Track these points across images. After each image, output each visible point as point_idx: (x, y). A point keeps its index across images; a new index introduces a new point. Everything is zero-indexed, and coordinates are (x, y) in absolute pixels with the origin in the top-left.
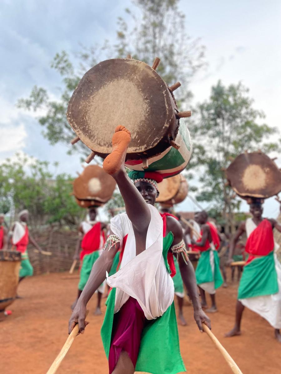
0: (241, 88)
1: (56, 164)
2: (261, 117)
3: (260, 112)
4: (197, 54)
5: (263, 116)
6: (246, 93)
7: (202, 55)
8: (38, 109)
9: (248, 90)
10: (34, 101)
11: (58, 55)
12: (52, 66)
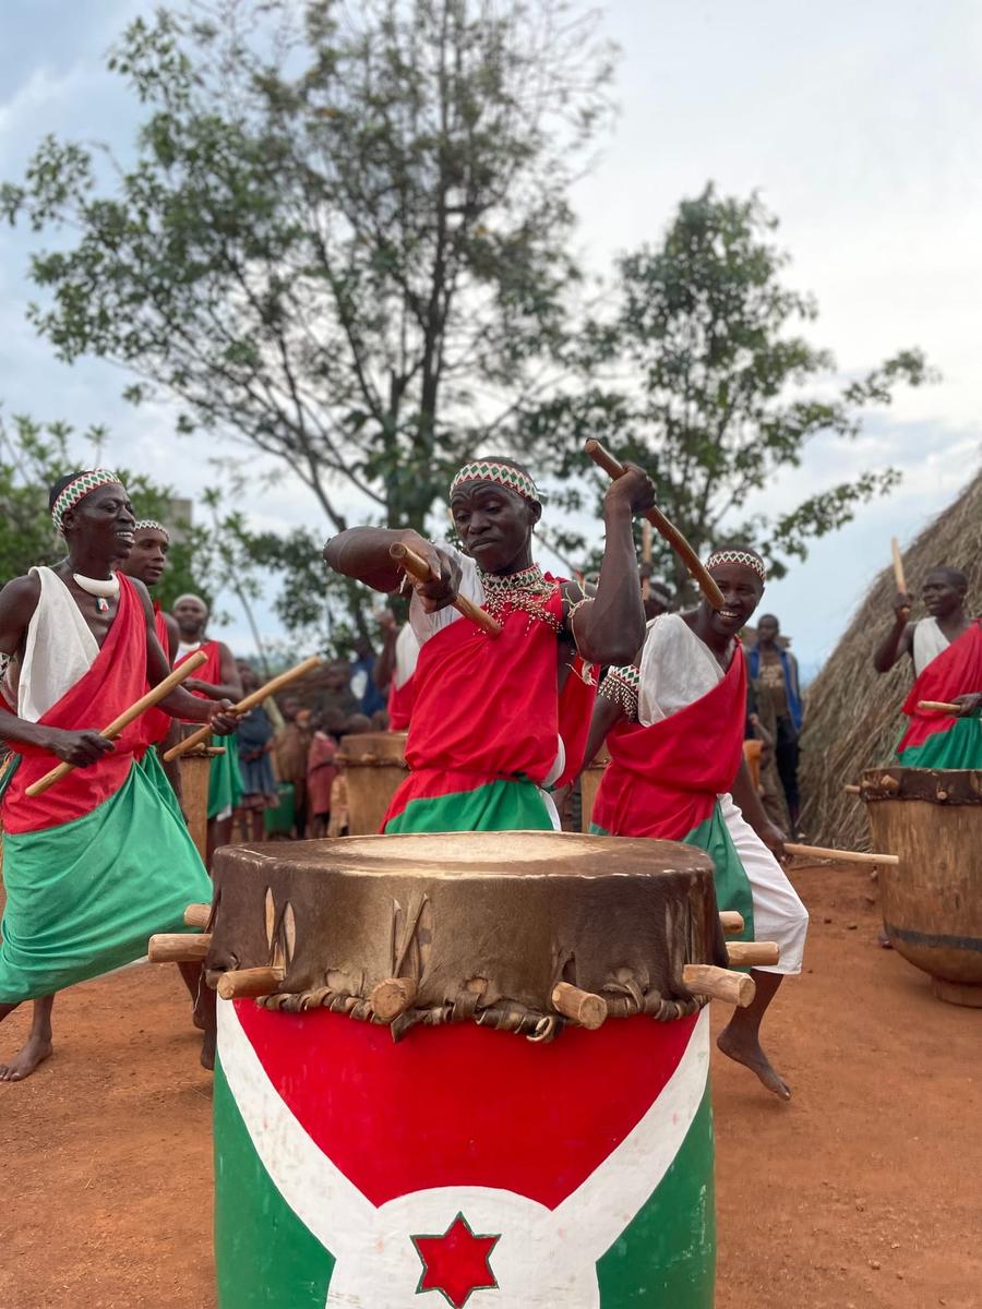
0: (754, 214)
1: (99, 434)
2: (803, 313)
3: (803, 298)
4: (590, 71)
5: (810, 313)
6: (768, 231)
7: (605, 75)
8: (49, 224)
9: (774, 224)
10: (36, 193)
11: (140, 25)
12: (112, 64)
